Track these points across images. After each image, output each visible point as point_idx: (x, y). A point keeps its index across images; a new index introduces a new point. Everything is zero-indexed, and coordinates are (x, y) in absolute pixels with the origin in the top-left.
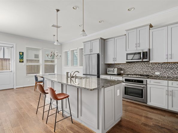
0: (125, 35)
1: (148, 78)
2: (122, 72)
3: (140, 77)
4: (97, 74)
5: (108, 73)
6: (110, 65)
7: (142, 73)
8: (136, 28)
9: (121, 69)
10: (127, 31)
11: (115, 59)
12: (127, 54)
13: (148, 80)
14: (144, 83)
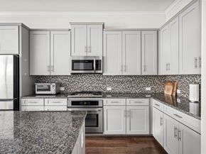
0: (70, 30)
1: (104, 97)
2: (62, 89)
3: (93, 96)
4: (14, 97)
5: (37, 92)
6: (39, 79)
7: (91, 89)
8: (87, 24)
9: (61, 85)
10: (71, 24)
11: (50, 68)
12: (74, 62)
13: (105, 100)
14: (100, 105)
